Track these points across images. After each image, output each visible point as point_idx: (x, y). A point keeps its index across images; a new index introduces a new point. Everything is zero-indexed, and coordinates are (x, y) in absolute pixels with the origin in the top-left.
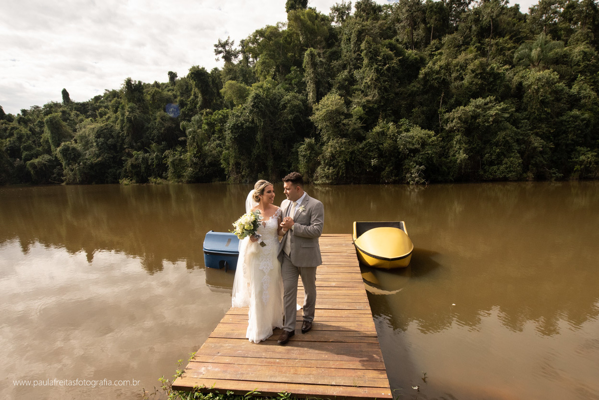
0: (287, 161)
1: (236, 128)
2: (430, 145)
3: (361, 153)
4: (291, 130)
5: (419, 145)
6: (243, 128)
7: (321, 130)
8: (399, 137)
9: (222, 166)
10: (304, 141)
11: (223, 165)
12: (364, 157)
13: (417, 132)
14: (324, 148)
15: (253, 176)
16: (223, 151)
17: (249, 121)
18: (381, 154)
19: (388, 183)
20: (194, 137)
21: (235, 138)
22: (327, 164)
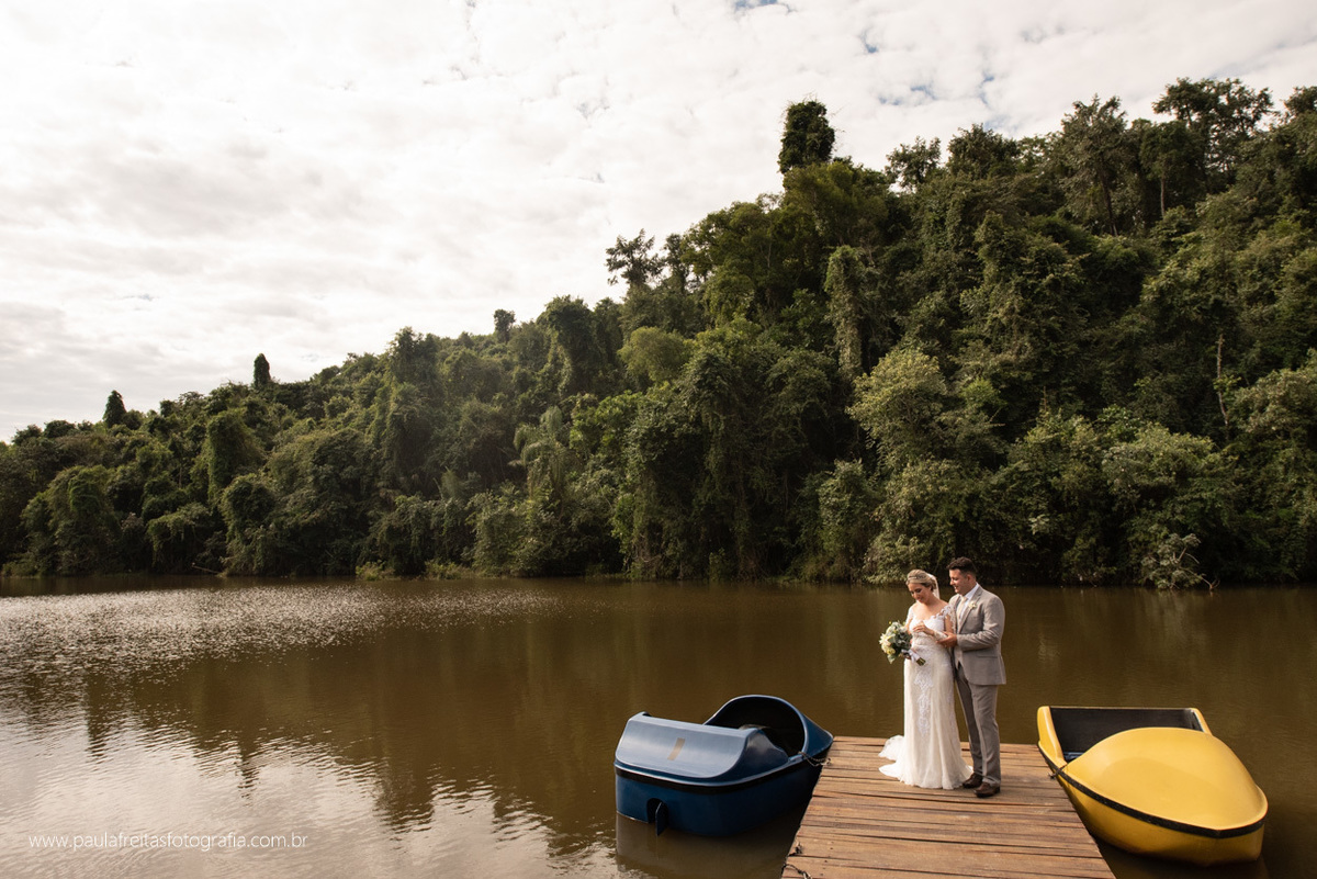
0: (788, 519)
1: (653, 437)
2: (1203, 475)
3: (997, 498)
4: (798, 440)
5: (1170, 475)
6: (671, 438)
7: (878, 441)
8: (1107, 455)
9: (613, 532)
10: (833, 468)
11: (617, 531)
12: (1006, 510)
13: (1157, 440)
14: (890, 485)
15: (695, 559)
16: (616, 495)
17: (687, 421)
18: (1057, 503)
19: (1086, 584)
20: (545, 461)
21: (650, 464)
22: (900, 530)
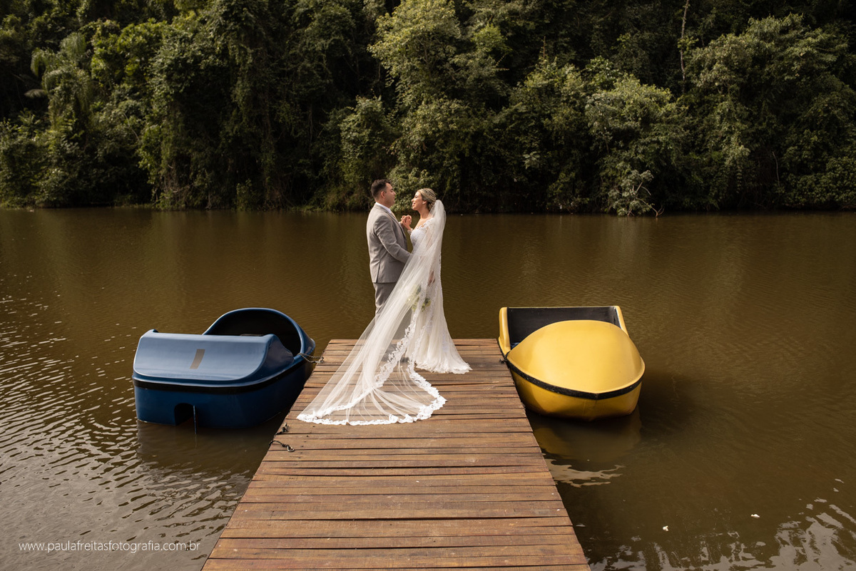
0: (312, 152)
1: (178, 69)
2: (661, 121)
3: (498, 136)
4: (323, 76)
5: (637, 120)
6: (198, 70)
7: (397, 79)
8: (589, 101)
9: (141, 163)
10: (354, 104)
11: (145, 161)
12: (505, 147)
13: (631, 90)
14: (406, 122)
15: (223, 189)
16: (143, 126)
17: (214, 53)
18: (547, 141)
19: (565, 212)
20: (67, 90)
21: (176, 95)
22: (412, 164)
